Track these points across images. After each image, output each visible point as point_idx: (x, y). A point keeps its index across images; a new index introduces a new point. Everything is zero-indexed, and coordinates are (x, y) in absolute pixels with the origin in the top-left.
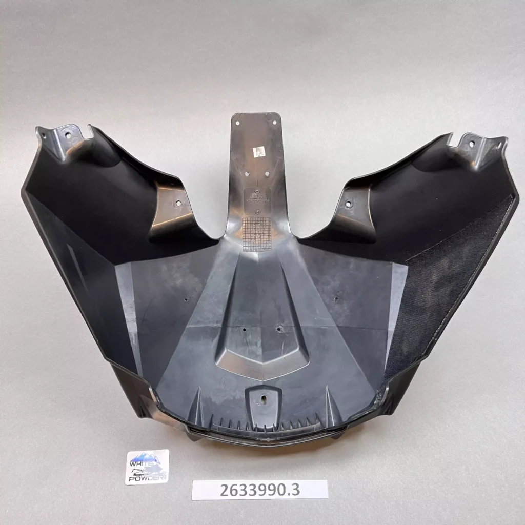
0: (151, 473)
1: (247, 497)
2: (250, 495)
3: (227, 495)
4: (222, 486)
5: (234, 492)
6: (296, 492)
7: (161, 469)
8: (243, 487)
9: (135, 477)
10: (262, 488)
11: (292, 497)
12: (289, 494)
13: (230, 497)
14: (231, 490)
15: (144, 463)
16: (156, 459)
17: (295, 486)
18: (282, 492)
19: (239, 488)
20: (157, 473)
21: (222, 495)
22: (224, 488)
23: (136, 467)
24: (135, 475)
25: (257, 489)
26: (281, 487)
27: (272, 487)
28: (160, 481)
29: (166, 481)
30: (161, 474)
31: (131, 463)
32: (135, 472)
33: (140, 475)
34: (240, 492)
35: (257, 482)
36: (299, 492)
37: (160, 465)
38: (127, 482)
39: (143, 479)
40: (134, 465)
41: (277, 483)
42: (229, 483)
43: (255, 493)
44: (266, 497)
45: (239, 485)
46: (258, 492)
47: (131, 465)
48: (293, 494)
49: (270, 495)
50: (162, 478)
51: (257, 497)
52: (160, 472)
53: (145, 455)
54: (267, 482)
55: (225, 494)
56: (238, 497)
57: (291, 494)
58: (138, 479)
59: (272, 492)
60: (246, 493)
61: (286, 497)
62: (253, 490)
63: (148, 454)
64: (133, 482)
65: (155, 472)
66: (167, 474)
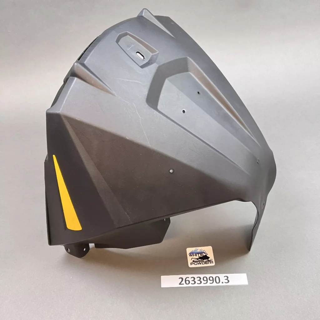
0: (204, 260)
1: (196, 285)
2: (198, 284)
3: (183, 284)
4: (179, 278)
5: (187, 282)
6: (227, 281)
7: (209, 258)
8: (193, 279)
9: (194, 262)
10: (205, 279)
11: (224, 284)
12: (223, 283)
13: (185, 285)
14: (186, 281)
16: (204, 252)
17: (226, 278)
18: (218, 281)
19: (191, 280)
20: (207, 260)
21: (180, 284)
22: (181, 280)
23: (193, 257)
24: (193, 261)
25: (202, 280)
26: (217, 279)
27: (211, 279)
28: (210, 265)
29: (214, 264)
31: (190, 254)
32: (193, 259)
33: (197, 261)
34: (191, 282)
35: (202, 276)
36: (229, 281)
37: (208, 256)
38: (190, 266)
39: (199, 264)
40: (192, 256)
41: (214, 276)
42: (184, 277)
43: (201, 282)
44: (208, 284)
45: (190, 278)
46: (203, 282)
47: (190, 256)
48: (225, 283)
49: (210, 283)
50: (211, 263)
51: (202, 285)
52: (209, 259)
53: (197, 249)
54: (208, 276)
55: (182, 283)
56: (190, 285)
58: (196, 264)
59: (212, 282)
60: (195, 282)
61: (220, 284)
62: (199, 280)
63: (199, 249)
64: (193, 266)
65: (206, 259)
66: (213, 260)
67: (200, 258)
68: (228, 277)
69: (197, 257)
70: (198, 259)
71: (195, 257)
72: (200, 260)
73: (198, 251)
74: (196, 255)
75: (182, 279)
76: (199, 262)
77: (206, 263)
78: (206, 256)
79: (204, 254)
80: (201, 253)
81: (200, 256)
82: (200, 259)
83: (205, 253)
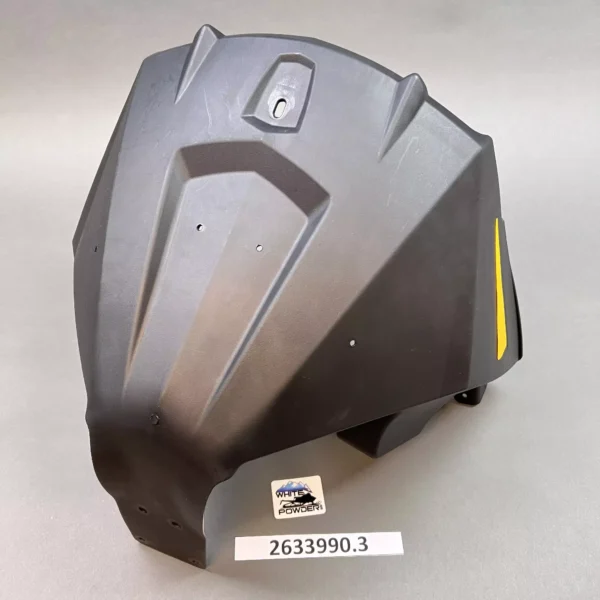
0: (304, 503)
1: (303, 555)
2: (307, 552)
3: (278, 554)
4: (271, 542)
5: (287, 550)
6: (363, 547)
7: (314, 499)
8: (297, 543)
9: (285, 509)
10: (321, 543)
11: (358, 553)
12: (355, 550)
13: (282, 556)
14: (283, 548)
15: (292, 493)
16: (306, 487)
17: (362, 541)
18: (345, 548)
19: (293, 545)
20: (311, 503)
21: (272, 553)
22: (274, 545)
23: (283, 498)
24: (284, 507)
25: (315, 545)
26: (345, 543)
27: (333, 543)
28: (315, 512)
29: (322, 511)
30: (316, 505)
31: (278, 493)
32: (284, 503)
33: (291, 507)
34: (295, 549)
35: (315, 537)
36: (366, 547)
37: (312, 494)
38: (277, 516)
39: (295, 512)
40: (282, 496)
41: (339, 537)
42: (280, 539)
43: (313, 550)
44: (327, 554)
45: (292, 541)
46: (317, 549)
47: (278, 496)
48: (360, 550)
49: (331, 552)
50: (317, 509)
51: (315, 555)
52: (315, 502)
53: (292, 483)
54: (327, 537)
55: (274, 552)
56: (292, 556)
57: (357, 550)
58: (289, 511)
59: (334, 548)
60: (301, 550)
61: (351, 553)
62: (310, 546)
63: (296, 482)
64: (284, 516)
65: (308, 502)
67: (298, 500)
68: (365, 540)
69: (292, 498)
70: (293, 502)
71: (287, 498)
72: (297, 503)
73: (294, 486)
74: (289, 495)
75: (277, 543)
76: (295, 509)
77: (308, 509)
78: (309, 495)
80: (300, 490)
81: (297, 495)
83: (306, 490)
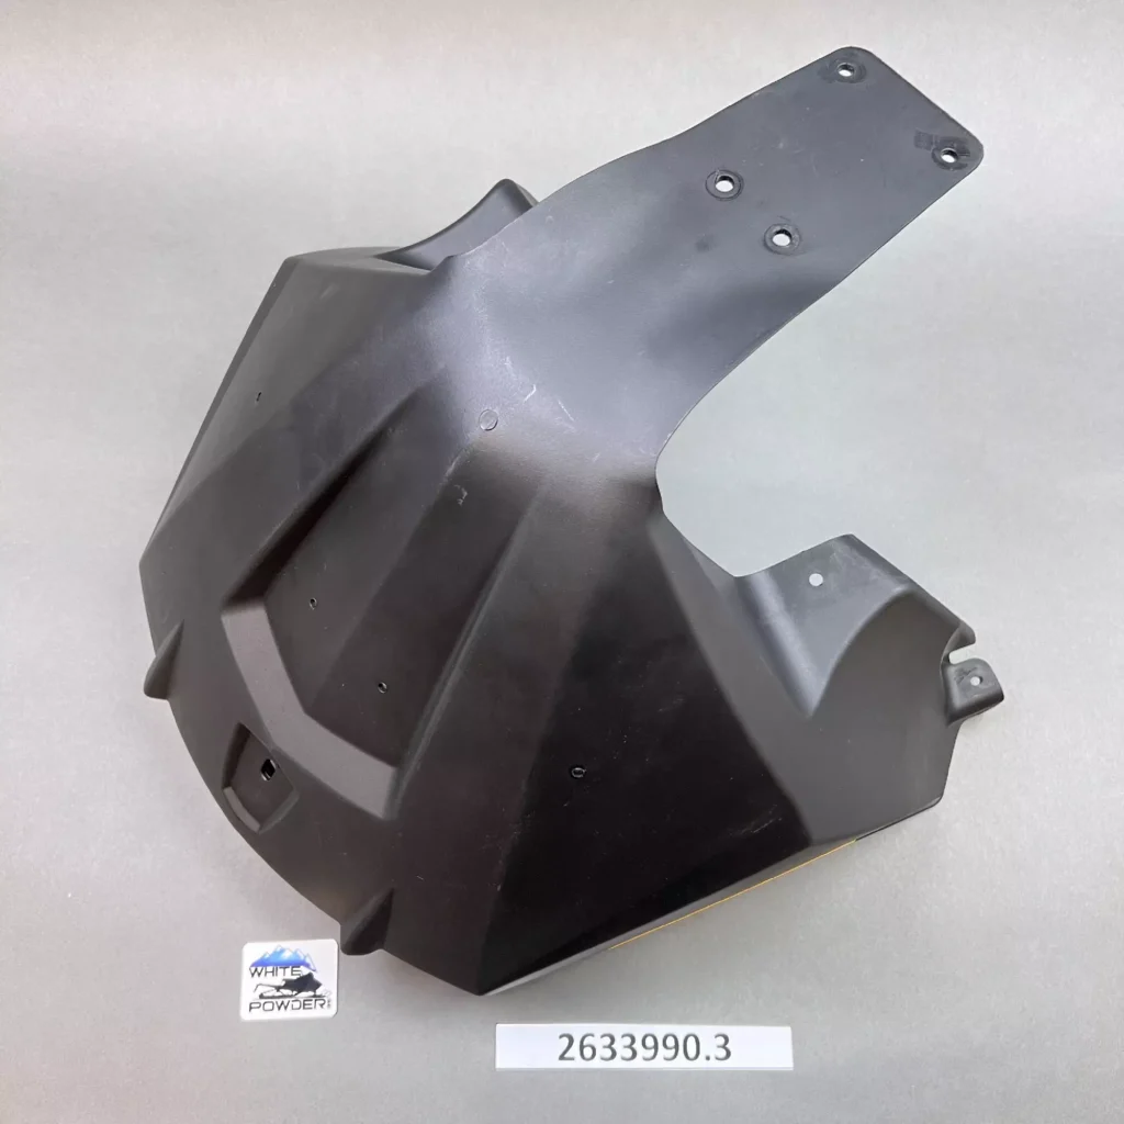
0: (299, 992)
1: (617, 1064)
2: (624, 1059)
3: (572, 1059)
4: (561, 1037)
5: (588, 1052)
6: (722, 1053)
7: (318, 985)
8: (607, 1041)
9: (262, 1001)
10: (650, 1042)
11: (714, 1064)
12: (708, 1058)
13: (579, 1063)
14: (582, 1047)
15: (280, 971)
16: (308, 961)
18: (692, 1053)
20: (311, 993)
21: (562, 1057)
22: (566, 1041)
23: (262, 979)
24: (261, 996)
25: (638, 1045)
26: (691, 1042)
27: (671, 1042)
28: (316, 1012)
29: (330, 1012)
30: (319, 996)
31: (253, 969)
32: (261, 990)
33: (273, 997)
34: (602, 1052)
35: (639, 1030)
36: (728, 1054)
37: (317, 977)
38: (245, 1015)
39: (279, 1008)
40: (259, 974)
41: (681, 1031)
42: (577, 1029)
43: (634, 1054)
44: (659, 1063)
45: (598, 1035)
46: (641, 1052)
47: (253, 975)
48: (717, 1058)
49: (666, 1059)
50: (322, 1005)
51: (638, 1063)
52: (319, 992)
53: (282, 951)
54: (660, 1030)
55: (566, 1056)
56: (597, 1063)
57: (712, 1058)
58: (269, 1006)
59: (671, 1053)
60: (614, 1054)
61: (701, 1063)
62: (630, 1047)
63: (291, 948)
64: (258, 1015)
65: (307, 991)
66: (334, 997)
67: (289, 985)
68: (726, 1039)
69: (279, 980)
70: (278, 988)
71: (269, 979)
72: (287, 992)
73: (287, 956)
74: (275, 973)
75: (571, 1039)
76: (280, 1001)
77: (304, 1006)
78: (310, 975)
79: (304, 971)
81: (289, 976)
82: (285, 987)
83: (307, 966)
